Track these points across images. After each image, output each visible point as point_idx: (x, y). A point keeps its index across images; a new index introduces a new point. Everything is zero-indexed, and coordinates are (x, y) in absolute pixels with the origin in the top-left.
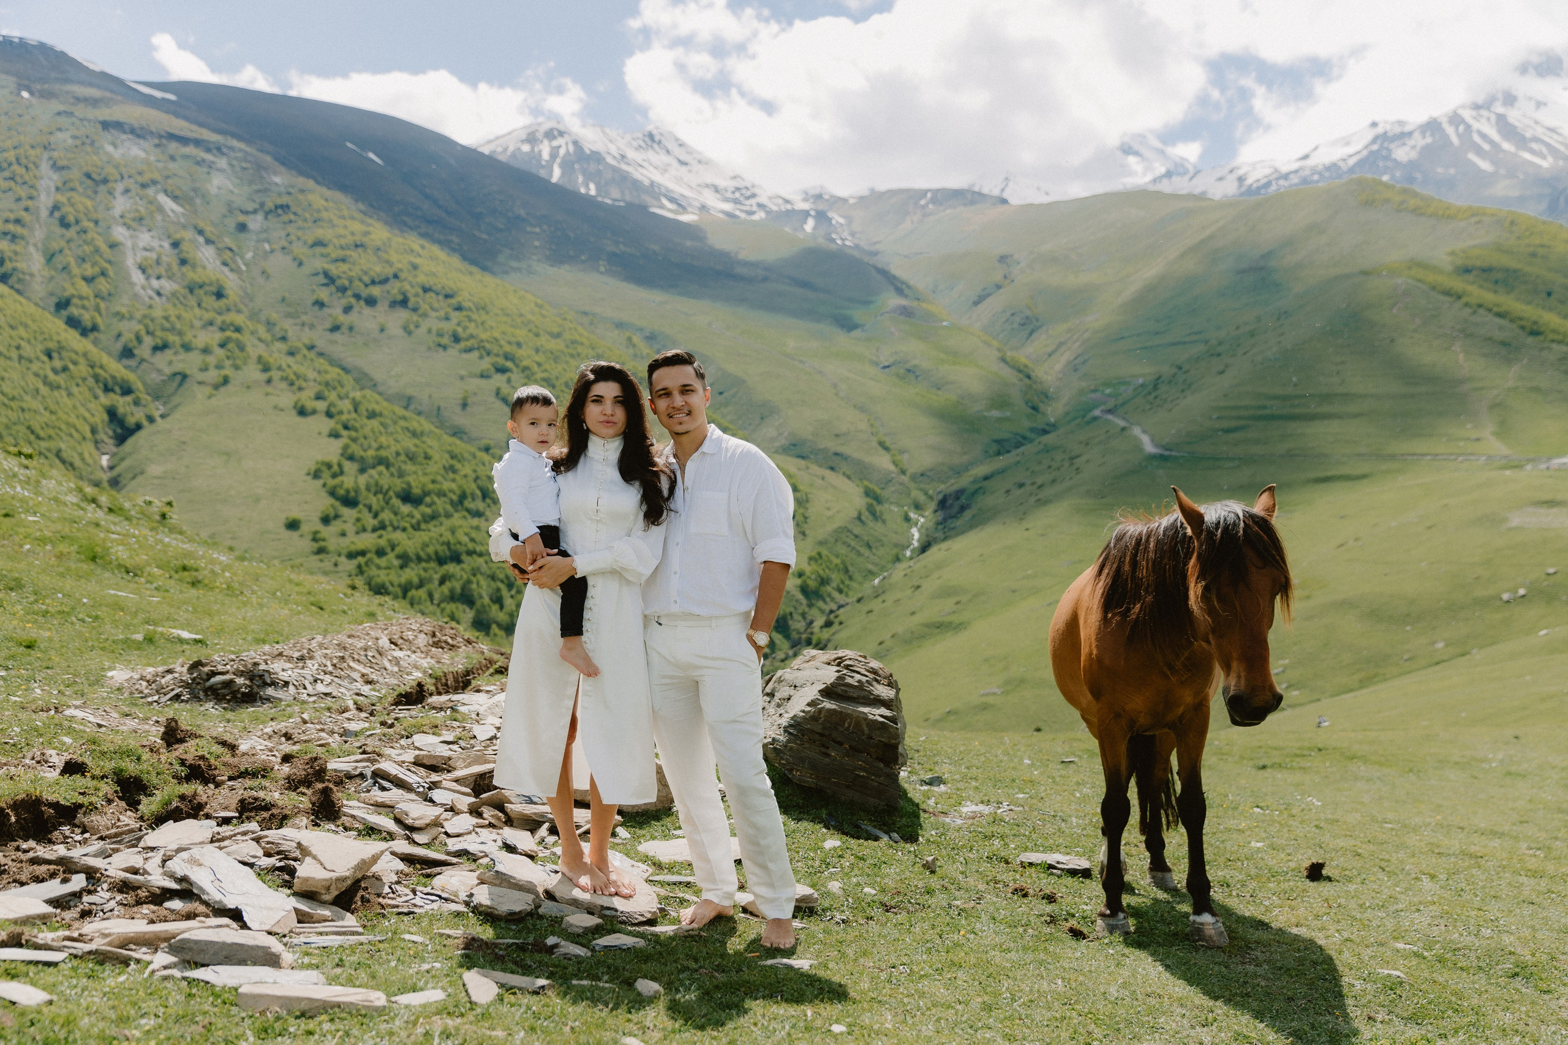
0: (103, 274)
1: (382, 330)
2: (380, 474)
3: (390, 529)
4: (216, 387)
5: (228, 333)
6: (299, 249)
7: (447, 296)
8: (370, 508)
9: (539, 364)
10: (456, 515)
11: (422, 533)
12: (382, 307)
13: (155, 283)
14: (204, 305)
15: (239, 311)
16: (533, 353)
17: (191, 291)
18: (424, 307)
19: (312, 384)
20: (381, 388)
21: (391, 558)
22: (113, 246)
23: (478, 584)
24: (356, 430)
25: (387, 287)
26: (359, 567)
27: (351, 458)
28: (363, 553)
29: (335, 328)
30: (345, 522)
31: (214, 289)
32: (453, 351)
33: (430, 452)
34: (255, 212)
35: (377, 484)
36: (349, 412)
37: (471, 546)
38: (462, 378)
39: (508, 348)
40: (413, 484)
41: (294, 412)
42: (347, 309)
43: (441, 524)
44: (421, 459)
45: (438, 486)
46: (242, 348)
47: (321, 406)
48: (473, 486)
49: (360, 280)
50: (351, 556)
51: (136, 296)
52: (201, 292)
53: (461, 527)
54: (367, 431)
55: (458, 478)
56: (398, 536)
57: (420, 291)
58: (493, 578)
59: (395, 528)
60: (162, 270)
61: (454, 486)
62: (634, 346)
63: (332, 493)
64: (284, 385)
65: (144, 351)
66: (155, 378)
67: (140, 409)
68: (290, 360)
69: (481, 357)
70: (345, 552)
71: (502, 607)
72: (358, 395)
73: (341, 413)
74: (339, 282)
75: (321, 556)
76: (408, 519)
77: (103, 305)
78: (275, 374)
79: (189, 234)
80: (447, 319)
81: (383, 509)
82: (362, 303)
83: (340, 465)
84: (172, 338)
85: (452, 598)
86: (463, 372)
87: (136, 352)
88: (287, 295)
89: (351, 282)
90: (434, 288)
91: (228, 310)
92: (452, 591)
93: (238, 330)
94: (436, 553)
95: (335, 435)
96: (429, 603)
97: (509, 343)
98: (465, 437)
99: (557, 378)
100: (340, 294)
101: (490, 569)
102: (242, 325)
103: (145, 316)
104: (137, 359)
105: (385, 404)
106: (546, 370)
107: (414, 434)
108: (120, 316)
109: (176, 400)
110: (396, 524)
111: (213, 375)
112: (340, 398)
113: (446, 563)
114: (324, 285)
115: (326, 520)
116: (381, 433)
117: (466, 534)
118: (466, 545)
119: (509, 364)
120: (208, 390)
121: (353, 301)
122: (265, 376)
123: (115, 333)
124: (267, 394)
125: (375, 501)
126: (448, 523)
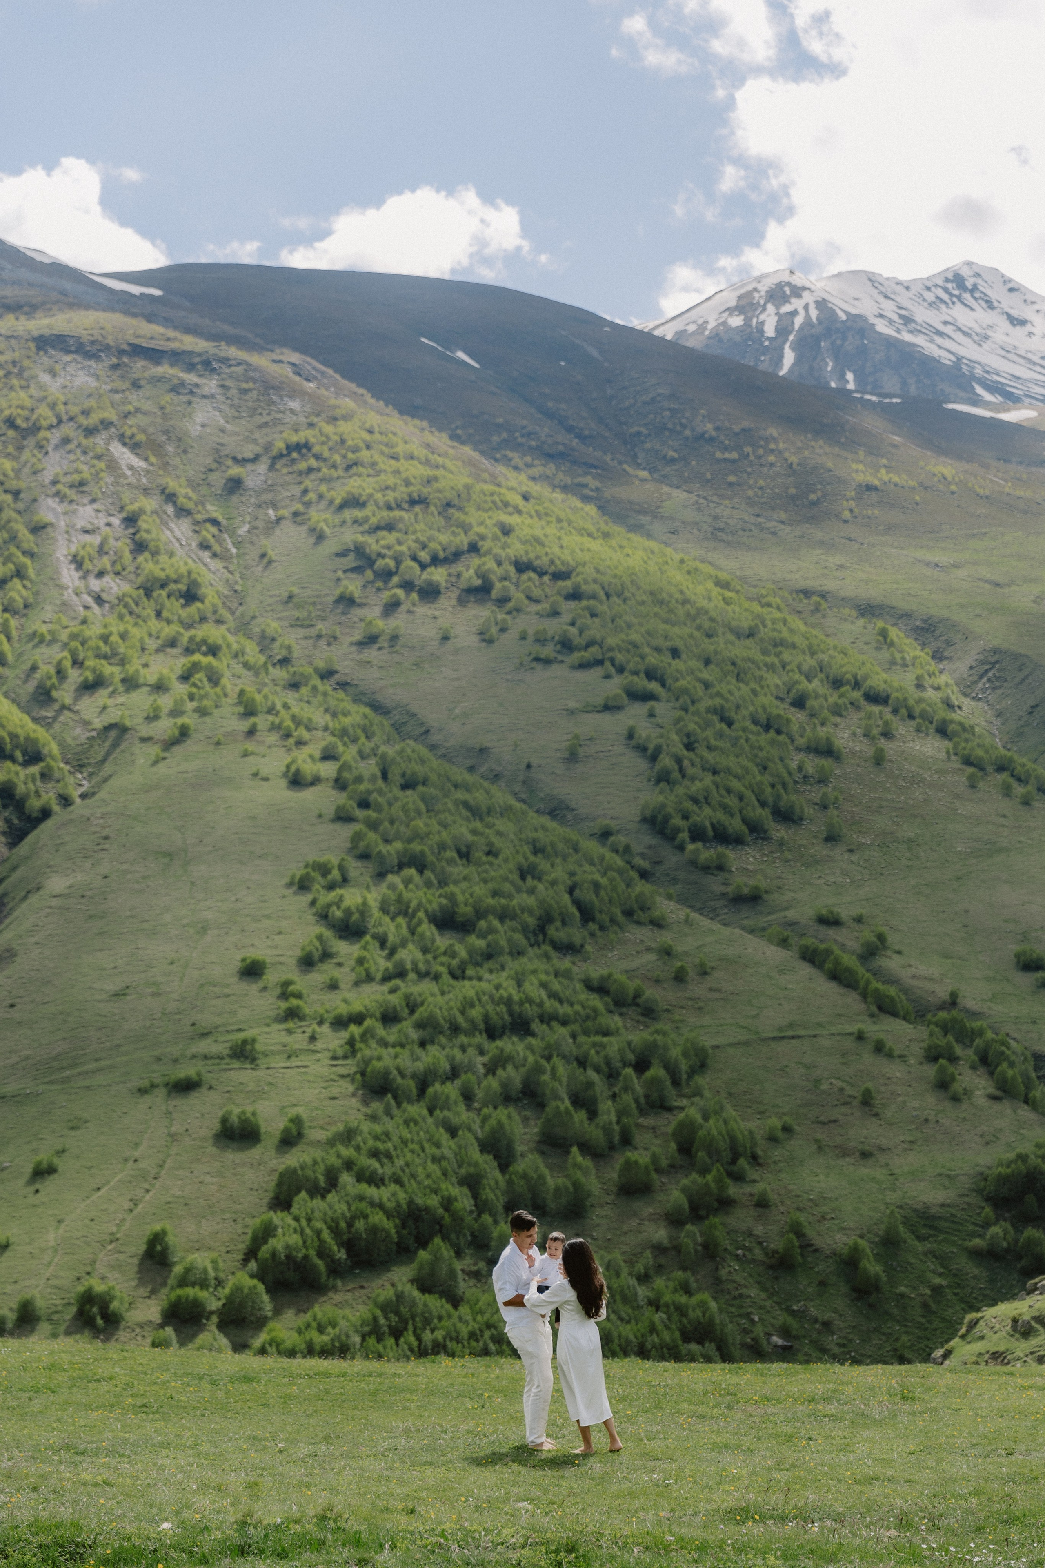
0: (19, 573)
1: (446, 638)
2: (407, 882)
3: (412, 976)
4: (171, 744)
5: (197, 657)
6: (319, 516)
7: (558, 576)
8: (382, 942)
9: (707, 685)
10: (531, 952)
11: (467, 983)
12: (447, 601)
13: (95, 584)
14: (165, 614)
15: (219, 622)
16: (700, 665)
17: (148, 594)
18: (518, 596)
19: (320, 733)
20: (435, 738)
21: (408, 1028)
22: (38, 529)
23: (554, 1070)
24: (379, 809)
25: (459, 567)
26: (351, 1042)
27: (364, 856)
28: (358, 1019)
29: (371, 640)
30: (340, 965)
31: (182, 587)
32: (558, 671)
33: (498, 842)
34: (255, 459)
35: (399, 900)
36: (373, 779)
37: (550, 1005)
38: (572, 712)
39: (653, 659)
40: (460, 898)
41: (283, 783)
42: (392, 607)
43: (503, 968)
44: (478, 854)
45: (503, 901)
46: (214, 679)
47: (328, 770)
48: (566, 898)
49: (414, 558)
50: (340, 1023)
51: (65, 606)
52: (164, 593)
53: (534, 972)
54: (396, 810)
55: (540, 887)
56: (425, 988)
57: (512, 570)
58: (582, 1062)
59: (422, 975)
60: (106, 562)
61: (530, 901)
62: (892, 644)
63: (324, 917)
64: (273, 738)
65: (65, 694)
66: (78, 735)
67: (52, 784)
68: (291, 697)
69: (608, 677)
70: (329, 1017)
71: (593, 1114)
72: (390, 751)
73: (359, 779)
74: (380, 563)
75: (290, 1025)
76: (444, 959)
77: (13, 623)
78: (262, 721)
79: (149, 504)
80: (555, 613)
81: (404, 944)
82: (415, 596)
83: (341, 868)
84: (109, 670)
85: (507, 1098)
86: (572, 704)
87: (54, 694)
88: (295, 590)
89: (398, 561)
90: (537, 563)
91: (203, 619)
92: (504, 1085)
93: (213, 651)
94: (486, 1018)
95: (343, 817)
96: (462, 1107)
97: (658, 650)
98: (570, 816)
99: (738, 707)
100: (380, 584)
101: (579, 1046)
102: (220, 641)
103: (73, 637)
104: (56, 706)
105: (435, 763)
106: (718, 694)
107: (475, 812)
108: (38, 639)
109: (108, 768)
110: (422, 967)
111: (165, 727)
112: (362, 755)
113: (501, 1037)
114: (354, 570)
115: (307, 962)
116: (419, 813)
117: (544, 985)
118: (541, 1005)
119: (654, 686)
120: (154, 750)
121: (400, 593)
122: (245, 725)
123: (27, 666)
124: (246, 754)
125: (393, 929)
126: (514, 965)
